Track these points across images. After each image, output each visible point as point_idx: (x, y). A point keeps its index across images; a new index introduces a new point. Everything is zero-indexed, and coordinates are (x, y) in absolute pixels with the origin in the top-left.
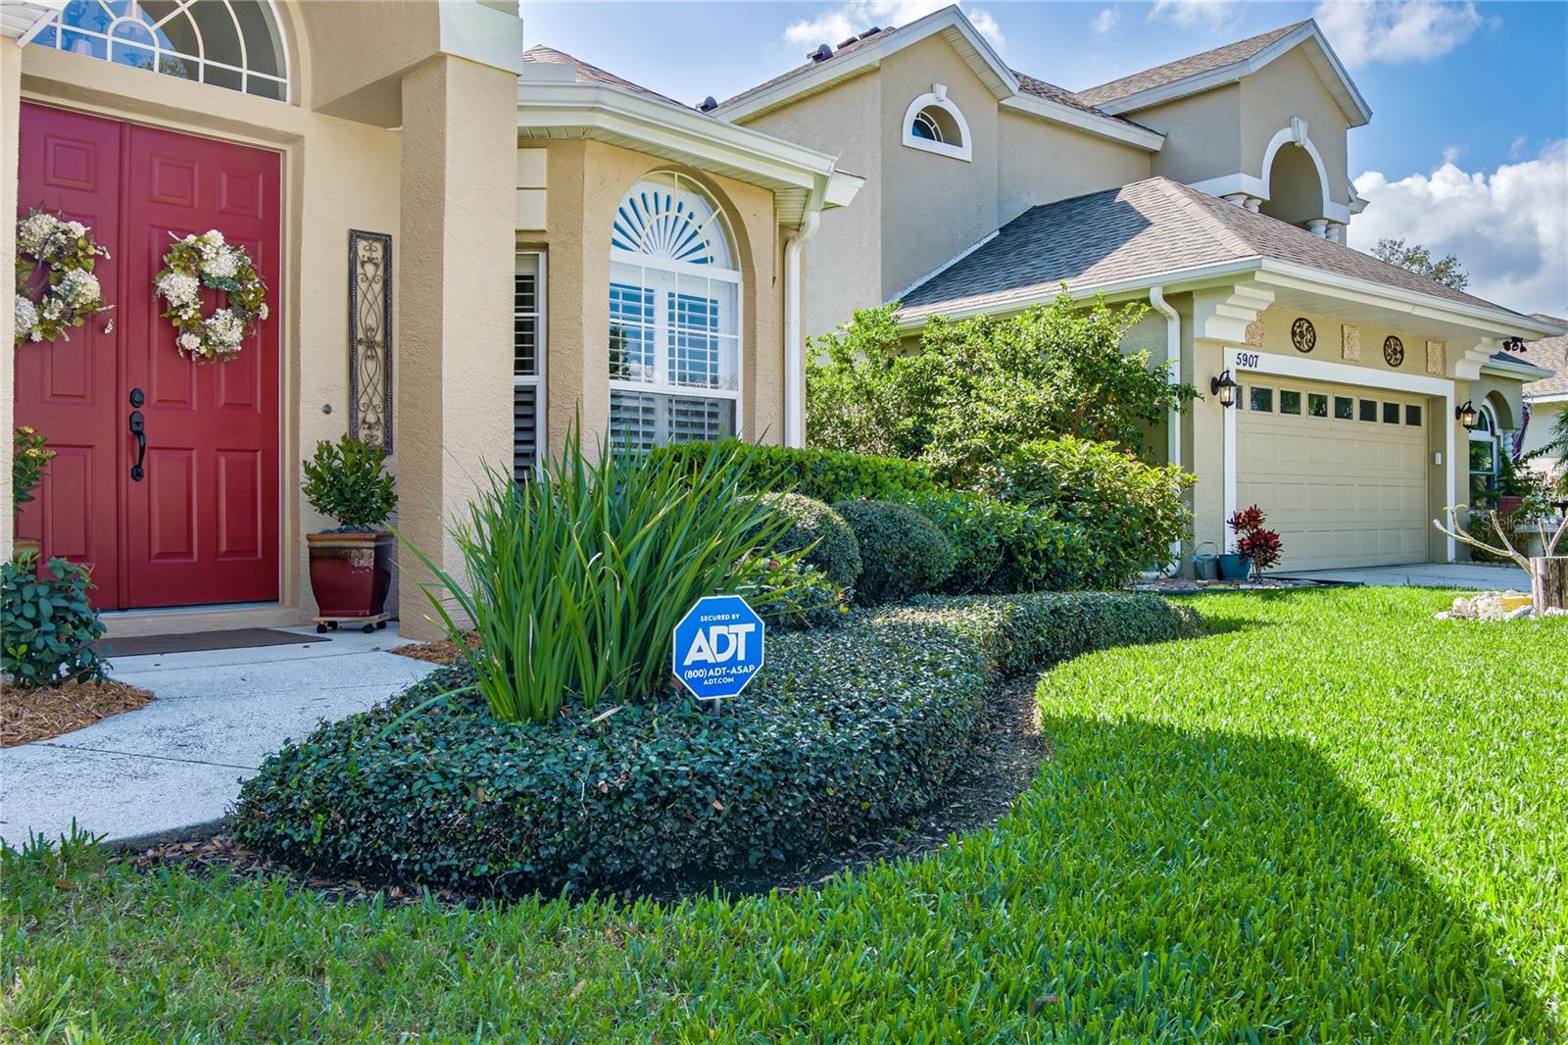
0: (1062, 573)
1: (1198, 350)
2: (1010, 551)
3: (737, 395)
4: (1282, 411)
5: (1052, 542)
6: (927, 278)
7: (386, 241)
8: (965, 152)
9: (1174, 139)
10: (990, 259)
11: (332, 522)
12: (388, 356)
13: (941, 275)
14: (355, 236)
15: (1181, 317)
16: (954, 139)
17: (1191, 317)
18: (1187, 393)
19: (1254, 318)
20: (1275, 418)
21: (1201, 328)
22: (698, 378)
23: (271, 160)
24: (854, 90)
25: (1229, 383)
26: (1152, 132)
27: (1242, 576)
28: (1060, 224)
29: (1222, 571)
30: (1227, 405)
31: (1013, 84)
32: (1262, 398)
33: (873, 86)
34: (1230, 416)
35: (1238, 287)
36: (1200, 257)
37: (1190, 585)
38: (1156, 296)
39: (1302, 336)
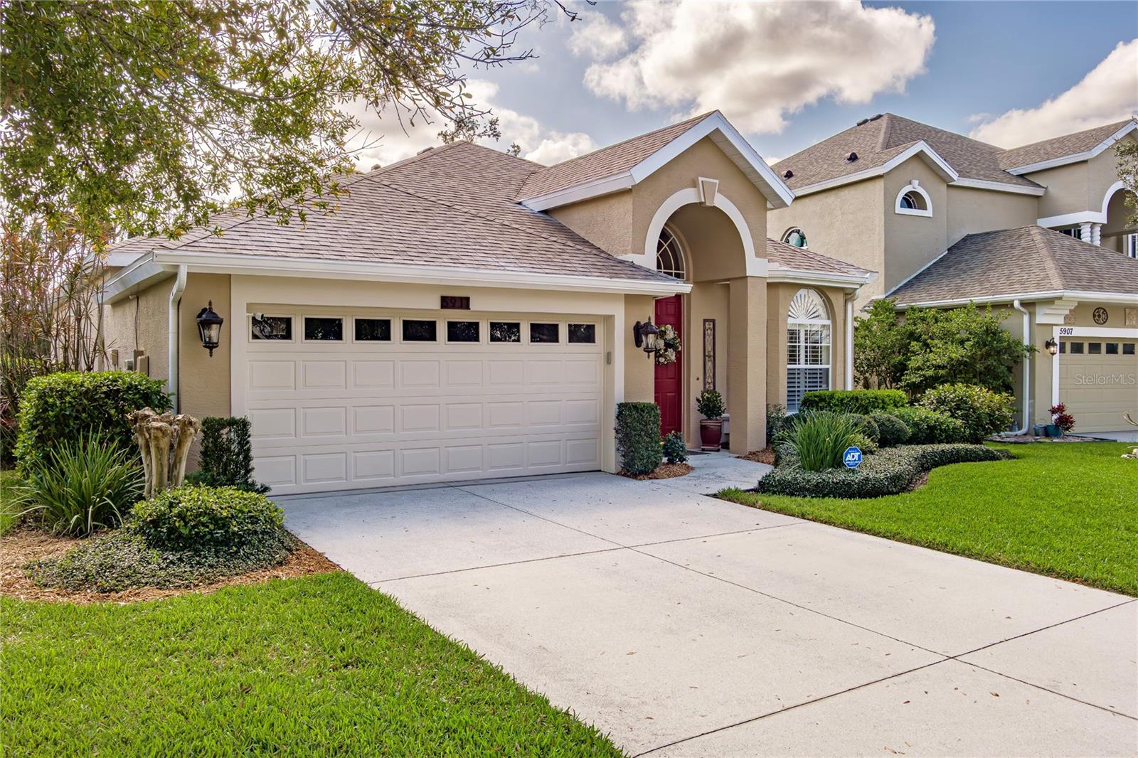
0: (951, 436)
1: (1037, 329)
2: (931, 429)
3: (829, 366)
4: (1090, 353)
5: (948, 426)
6: (908, 279)
7: (713, 321)
8: (929, 213)
9: (1050, 189)
10: (941, 271)
11: (704, 417)
12: (714, 360)
13: (916, 277)
14: (705, 321)
15: (1030, 313)
16: (923, 206)
17: (1035, 313)
18: (1031, 350)
19: (1068, 312)
20: (1086, 356)
21: (1040, 319)
22: (815, 361)
23: (678, 297)
24: (870, 185)
25: (1054, 344)
26: (1039, 186)
27: (1057, 435)
28: (979, 251)
29: (1047, 432)
30: (1053, 354)
31: (954, 175)
32: (1077, 348)
33: (880, 184)
34: (1056, 358)
35: (1056, 302)
36: (1038, 286)
37: (1030, 439)
38: (1016, 304)
39: (1099, 316)
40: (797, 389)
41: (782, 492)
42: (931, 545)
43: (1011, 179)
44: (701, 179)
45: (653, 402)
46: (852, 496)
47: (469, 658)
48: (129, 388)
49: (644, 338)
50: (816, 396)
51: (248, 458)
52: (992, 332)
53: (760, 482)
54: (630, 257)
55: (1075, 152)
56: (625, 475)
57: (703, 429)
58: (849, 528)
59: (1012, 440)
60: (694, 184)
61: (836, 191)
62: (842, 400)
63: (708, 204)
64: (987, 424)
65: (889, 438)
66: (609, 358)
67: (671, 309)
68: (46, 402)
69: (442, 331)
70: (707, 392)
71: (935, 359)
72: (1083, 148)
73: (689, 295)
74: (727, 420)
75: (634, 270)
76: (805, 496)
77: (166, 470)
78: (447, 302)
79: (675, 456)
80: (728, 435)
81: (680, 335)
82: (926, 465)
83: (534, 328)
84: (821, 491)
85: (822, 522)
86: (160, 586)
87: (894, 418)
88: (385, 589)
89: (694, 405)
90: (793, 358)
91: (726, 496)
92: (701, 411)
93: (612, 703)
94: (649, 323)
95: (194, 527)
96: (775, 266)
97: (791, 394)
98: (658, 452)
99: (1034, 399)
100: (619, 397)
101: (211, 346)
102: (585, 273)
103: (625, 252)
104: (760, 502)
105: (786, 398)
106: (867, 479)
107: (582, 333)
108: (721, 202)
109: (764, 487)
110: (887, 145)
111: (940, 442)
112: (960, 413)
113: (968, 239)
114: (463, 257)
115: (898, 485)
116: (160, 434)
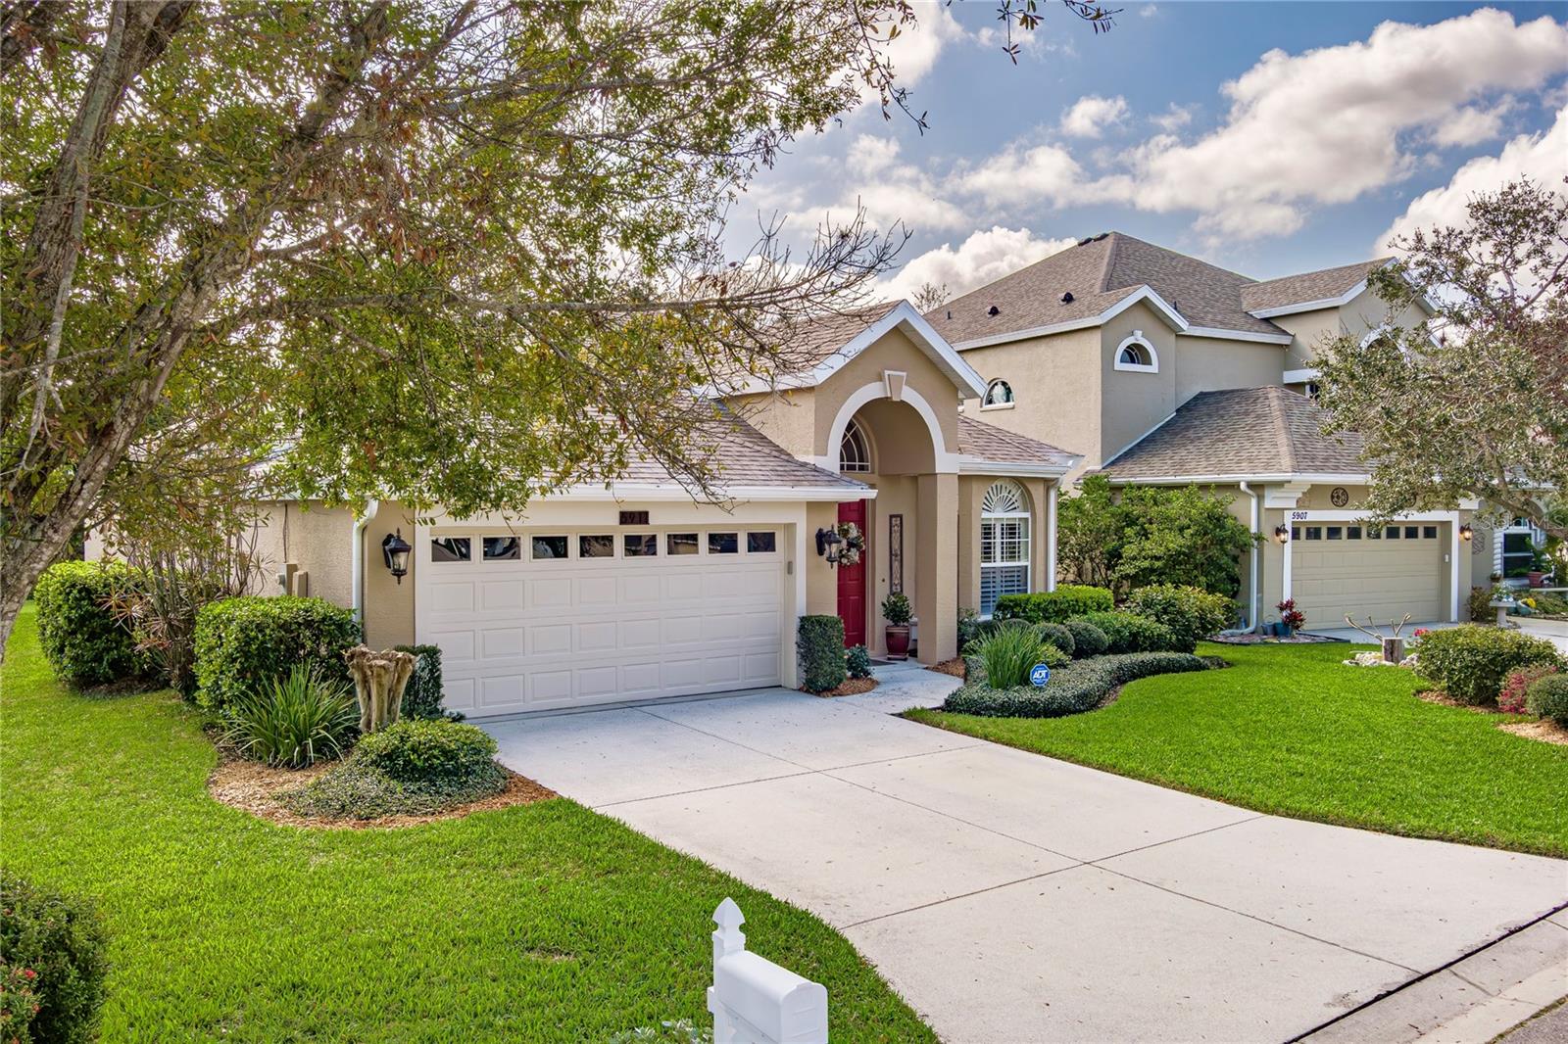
1: (1265, 514)
2: (1134, 635)
3: (1028, 564)
4: (1329, 538)
5: (1152, 632)
6: (1130, 447)
7: (901, 517)
8: (1154, 368)
9: (1298, 337)
10: (1167, 438)
11: (891, 623)
12: (901, 559)
13: (1138, 445)
14: (891, 517)
15: (1258, 497)
16: (1147, 361)
17: (1263, 497)
18: (1259, 538)
19: (1300, 495)
20: (1324, 542)
21: (1268, 504)
22: (1012, 558)
23: (863, 501)
24: (1085, 336)
25: (1285, 531)
26: (1285, 333)
27: (1286, 634)
28: (1210, 416)
29: (1276, 631)
30: (1284, 542)
31: (1183, 324)
32: (1314, 533)
33: (1097, 336)
34: (1288, 547)
35: (1286, 485)
36: (1267, 467)
37: (1257, 639)
38: (1243, 486)
39: (1338, 497)
40: (992, 590)
41: (968, 711)
42: (1101, 767)
43: (1252, 325)
44: (887, 372)
45: (836, 615)
46: (1037, 715)
47: (700, 866)
48: (324, 619)
49: (827, 546)
50: (1011, 601)
51: (438, 686)
52: (1217, 520)
53: (946, 701)
54: (811, 459)
55: (1325, 296)
56: (807, 691)
57: (889, 636)
58: (1029, 750)
59: (1236, 640)
60: (880, 378)
61: (1048, 340)
62: (1039, 604)
63: (894, 399)
64: (1197, 628)
65: (1085, 648)
66: (790, 568)
67: (855, 512)
68: (248, 636)
69: (619, 545)
70: (893, 594)
71: (1151, 547)
72: (1334, 292)
73: (874, 501)
74: (916, 624)
75: (816, 474)
76: (991, 716)
77: (386, 705)
78: (627, 518)
79: (859, 671)
80: (916, 640)
81: (864, 534)
82: (1122, 677)
83: (713, 539)
84: (1007, 710)
85: (1003, 743)
86: (410, 813)
87: (1091, 627)
88: (611, 813)
89: (880, 611)
90: (987, 553)
91: (913, 715)
92: (887, 615)
93: (818, 897)
94: (832, 531)
95: (426, 760)
96: (967, 458)
97: (985, 596)
98: (842, 668)
99: (1263, 592)
100: (801, 609)
101: (399, 573)
102: (766, 482)
103: (807, 453)
104: (945, 723)
105: (980, 600)
106: (1053, 698)
107: (762, 542)
108: (909, 395)
109: (951, 706)
110: (1108, 286)
111: (1144, 650)
112: (1166, 617)
113: (1202, 396)
114: (642, 470)
115: (1087, 703)
116: (383, 672)
